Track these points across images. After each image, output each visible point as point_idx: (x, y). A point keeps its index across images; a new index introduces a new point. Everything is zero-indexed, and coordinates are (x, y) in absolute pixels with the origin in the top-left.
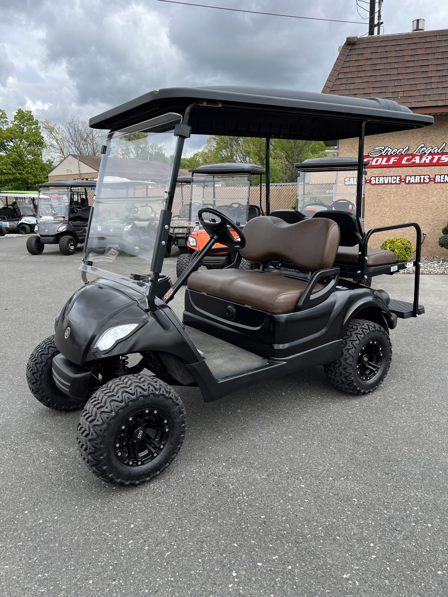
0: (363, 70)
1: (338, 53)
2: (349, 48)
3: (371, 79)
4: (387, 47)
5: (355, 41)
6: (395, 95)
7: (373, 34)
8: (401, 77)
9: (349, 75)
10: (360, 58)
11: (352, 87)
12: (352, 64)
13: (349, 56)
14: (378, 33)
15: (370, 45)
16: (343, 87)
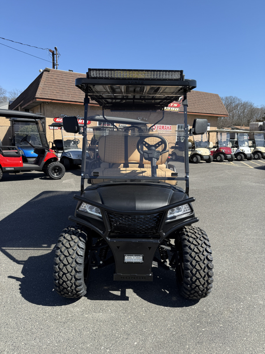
0: (55, 83)
3: (58, 87)
4: (62, 75)
5: (49, 70)
6: (69, 95)
7: (54, 68)
8: (69, 88)
9: (49, 84)
10: (52, 77)
11: (51, 89)
12: (50, 79)
14: (57, 69)
15: (56, 73)
16: (47, 88)
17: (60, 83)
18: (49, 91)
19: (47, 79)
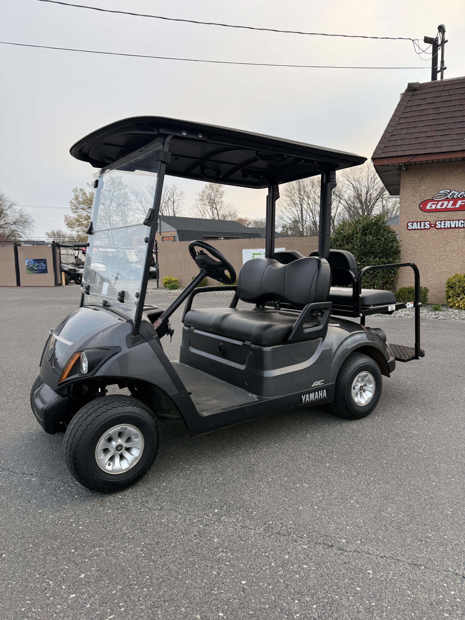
0: (425, 114)
1: (399, 100)
2: (411, 93)
3: (435, 123)
4: (450, 90)
5: (416, 87)
6: (460, 137)
7: (436, 79)
9: (411, 120)
10: (422, 102)
11: (413, 131)
12: (414, 108)
13: (410, 102)
14: (442, 77)
15: (432, 90)
16: (404, 131)
17: (441, 110)
18: (408, 136)
19: (408, 110)
